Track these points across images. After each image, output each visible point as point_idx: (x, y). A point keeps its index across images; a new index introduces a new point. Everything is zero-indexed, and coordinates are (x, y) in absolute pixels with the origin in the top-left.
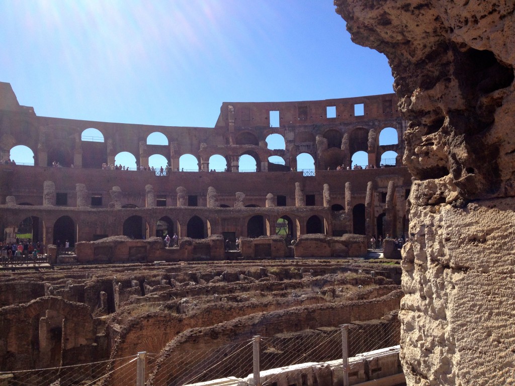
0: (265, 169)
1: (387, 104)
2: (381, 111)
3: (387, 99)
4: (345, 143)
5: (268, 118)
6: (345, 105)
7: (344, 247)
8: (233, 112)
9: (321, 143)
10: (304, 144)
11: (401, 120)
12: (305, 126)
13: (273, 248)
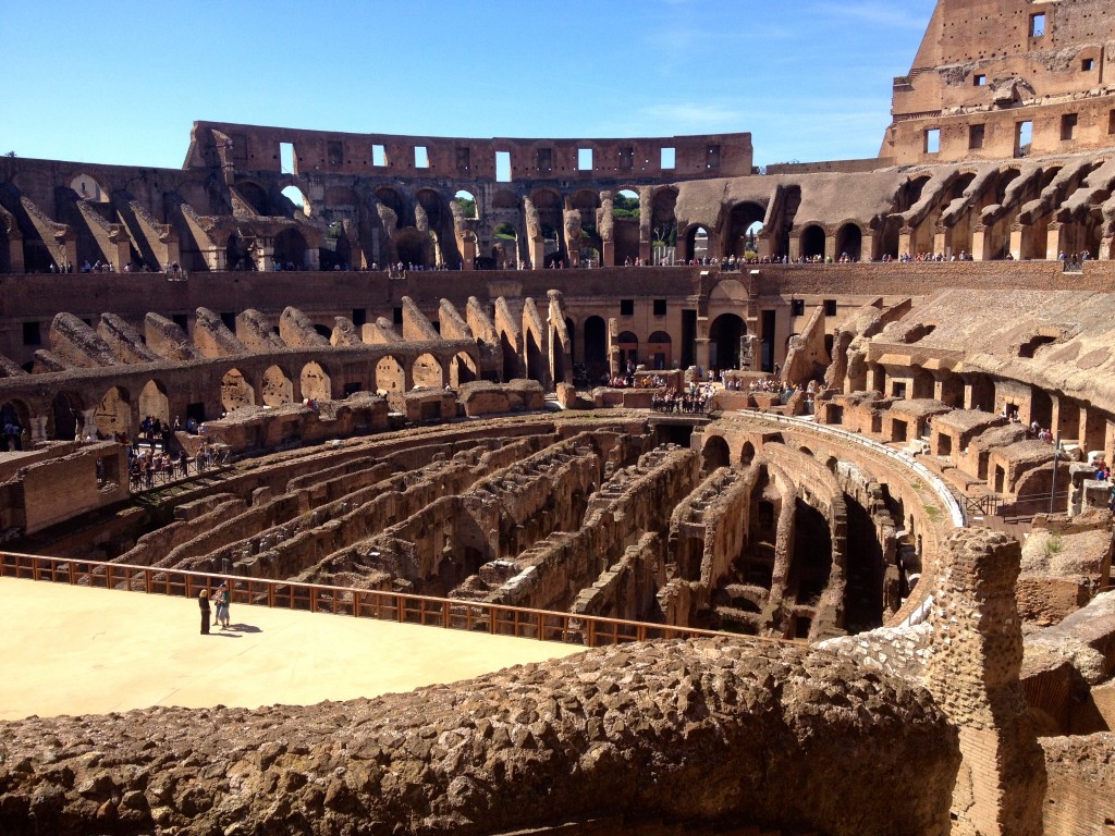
0: (315, 261)
1: (462, 153)
2: (454, 165)
3: (463, 146)
4: (423, 220)
5: (277, 157)
6: (400, 146)
7: (519, 398)
8: (231, 147)
9: (388, 217)
10: (341, 208)
11: (483, 183)
12: (341, 177)
13: (443, 407)
